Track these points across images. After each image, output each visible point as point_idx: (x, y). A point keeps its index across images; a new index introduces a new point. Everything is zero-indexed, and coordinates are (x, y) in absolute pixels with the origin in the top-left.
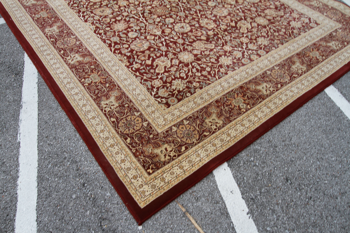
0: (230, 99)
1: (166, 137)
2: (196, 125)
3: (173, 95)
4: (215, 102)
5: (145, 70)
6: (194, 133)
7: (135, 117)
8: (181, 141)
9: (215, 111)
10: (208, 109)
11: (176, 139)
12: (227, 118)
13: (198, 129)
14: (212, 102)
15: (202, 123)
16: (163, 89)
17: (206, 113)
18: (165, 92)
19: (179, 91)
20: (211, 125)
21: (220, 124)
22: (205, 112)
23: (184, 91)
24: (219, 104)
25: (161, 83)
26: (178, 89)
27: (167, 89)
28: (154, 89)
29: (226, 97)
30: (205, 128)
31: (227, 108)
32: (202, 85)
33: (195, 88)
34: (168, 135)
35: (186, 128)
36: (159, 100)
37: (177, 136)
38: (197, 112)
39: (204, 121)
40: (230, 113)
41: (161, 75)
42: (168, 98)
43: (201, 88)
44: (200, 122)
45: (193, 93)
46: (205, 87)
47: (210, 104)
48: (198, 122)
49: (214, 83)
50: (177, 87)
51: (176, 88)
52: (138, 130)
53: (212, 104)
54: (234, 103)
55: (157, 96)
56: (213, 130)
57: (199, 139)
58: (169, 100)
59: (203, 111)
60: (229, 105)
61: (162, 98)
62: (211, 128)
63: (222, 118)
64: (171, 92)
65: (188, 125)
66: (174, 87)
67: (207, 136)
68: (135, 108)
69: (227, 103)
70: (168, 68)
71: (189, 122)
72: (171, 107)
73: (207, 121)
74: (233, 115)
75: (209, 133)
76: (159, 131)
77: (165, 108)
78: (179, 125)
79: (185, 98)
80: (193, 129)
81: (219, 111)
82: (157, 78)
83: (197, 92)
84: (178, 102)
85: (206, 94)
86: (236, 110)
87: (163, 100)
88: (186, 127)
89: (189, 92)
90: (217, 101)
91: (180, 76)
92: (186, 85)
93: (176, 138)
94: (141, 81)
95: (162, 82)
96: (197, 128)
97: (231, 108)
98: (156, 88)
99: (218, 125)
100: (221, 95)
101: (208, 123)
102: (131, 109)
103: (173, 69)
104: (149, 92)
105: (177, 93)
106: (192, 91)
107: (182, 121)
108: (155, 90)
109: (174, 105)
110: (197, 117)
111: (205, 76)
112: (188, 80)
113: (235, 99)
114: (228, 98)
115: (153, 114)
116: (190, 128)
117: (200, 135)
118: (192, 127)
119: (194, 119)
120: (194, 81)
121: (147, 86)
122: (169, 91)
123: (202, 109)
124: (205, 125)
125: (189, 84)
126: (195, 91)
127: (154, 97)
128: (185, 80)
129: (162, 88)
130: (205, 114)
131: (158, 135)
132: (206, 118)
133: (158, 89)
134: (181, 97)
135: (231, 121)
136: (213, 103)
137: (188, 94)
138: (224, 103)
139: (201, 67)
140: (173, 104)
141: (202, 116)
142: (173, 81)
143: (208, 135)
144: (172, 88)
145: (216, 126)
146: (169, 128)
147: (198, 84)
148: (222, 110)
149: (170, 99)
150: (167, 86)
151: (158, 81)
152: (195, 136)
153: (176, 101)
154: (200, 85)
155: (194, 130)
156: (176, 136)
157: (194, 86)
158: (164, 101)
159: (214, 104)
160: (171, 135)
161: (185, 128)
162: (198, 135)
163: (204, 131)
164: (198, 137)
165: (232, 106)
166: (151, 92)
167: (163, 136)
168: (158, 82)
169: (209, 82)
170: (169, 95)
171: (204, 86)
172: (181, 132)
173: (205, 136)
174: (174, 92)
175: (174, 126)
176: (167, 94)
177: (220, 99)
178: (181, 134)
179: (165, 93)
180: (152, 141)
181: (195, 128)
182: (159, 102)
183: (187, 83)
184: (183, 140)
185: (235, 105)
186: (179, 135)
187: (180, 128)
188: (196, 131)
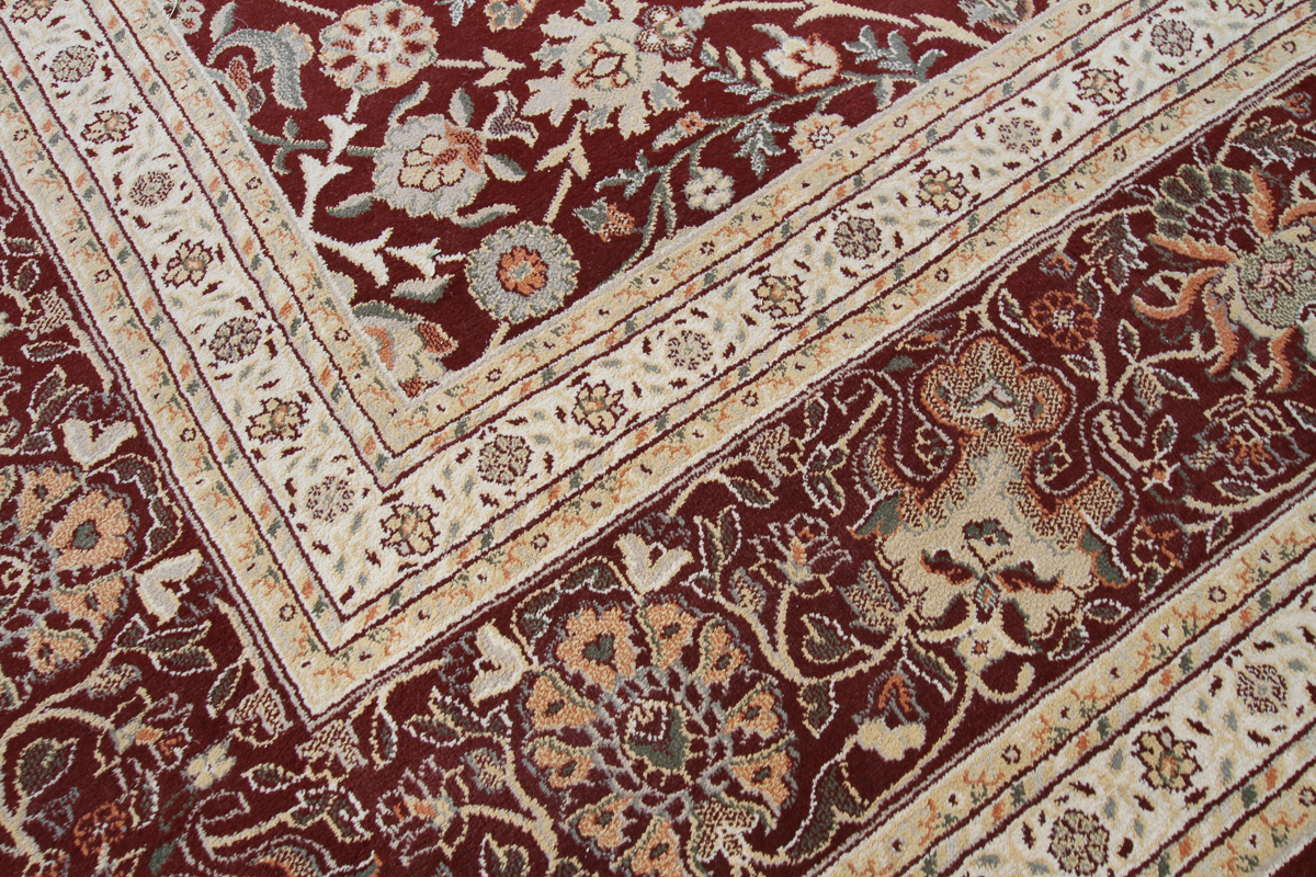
0: (1184, 245)
1: (390, 777)
2: (768, 618)
3: (530, 197)
4: (1009, 284)
6: (731, 722)
7: (59, 484)
8: (567, 845)
9: (1006, 417)
10: (929, 392)
11: (503, 815)
12: (1149, 505)
13: (792, 672)
14: (972, 298)
15: (846, 576)
16: (435, 123)
17: (898, 432)
18: (446, 157)
19: (608, 149)
20: (956, 613)
21: (1062, 601)
22: (889, 430)
23: (664, 139)
24: (1062, 319)
25: (415, 48)
27: (476, 122)
28: (331, 121)
29: (1143, 224)
30: (878, 656)
31: (1143, 369)
32: (870, 68)
33: (791, 106)
34: (411, 752)
35: (643, 659)
36: (364, 254)
37: (521, 773)
38: (794, 419)
39: (865, 550)
40: (1186, 445)
42: (470, 239)
43: (857, 108)
44: (820, 567)
45: (758, 167)
46: (902, 89)
47: (944, 320)
48: (797, 571)
49: (1015, 33)
50: (589, 95)
51: (580, 105)
52: (69, 675)
53: (973, 320)
54: (1238, 309)
55: (354, 202)
56: (974, 682)
57: (790, 817)
58: (482, 264)
59: (856, 410)
60: (1176, 331)
61: (411, 230)
62: (947, 650)
63: (1093, 507)
64: (509, 150)
65: (668, 613)
66: (550, 98)
67: (897, 769)
68: (80, 369)
69: (1157, 298)
71: (679, 558)
72: (496, 353)
73: (902, 546)
74: (1219, 469)
75: (915, 734)
76: (319, 693)
77: (431, 369)
78: (569, 605)
79: (661, 233)
80: (721, 663)
81: (1047, 419)
83: (811, 159)
84: (588, 282)
85: (907, 181)
86: (1260, 392)
87: (420, 255)
88: (639, 639)
89: (722, 154)
90: (1032, 281)
92: (684, 73)
93: (505, 800)
94: (207, 18)
95: (428, 35)
96: (781, 660)
97: (1191, 370)
98: (352, 107)
99: (1037, 610)
100: (1091, 188)
101: (914, 577)
102: (32, 373)
104: (266, 152)
105: (582, 167)
106: (756, 138)
107: (606, 546)
108: (342, 131)
109: (531, 323)
110: (792, 497)
113: (1247, 244)
114: (1160, 237)
115: (273, 449)
116: (690, 657)
117: (809, 755)
118: (715, 641)
119: (755, 522)
121: (265, 78)
122: (495, 148)
123: (850, 386)
124: (874, 615)
125: (724, 62)
126: (782, 140)
127: (322, 223)
128: (687, 12)
129: (422, 110)
130: (890, 460)
131: (285, 750)
132: (889, 512)
133: (376, 114)
134: (622, 224)
135: (1197, 556)
136: (981, 308)
137: (711, 188)
138: (1118, 307)
140: (525, 310)
141: (844, 477)
142: (555, 25)
143: (912, 756)
144: (533, 108)
145: (1014, 623)
146: (436, 653)
147: (825, 54)
148: (1088, 389)
149: (500, 241)
150: (485, 82)
151: (394, 19)
152: (741, 769)
153: (563, 265)
154: (847, 61)
155: (740, 686)
156: (504, 775)
157: (784, 85)
158: (428, 268)
159: (993, 312)
160: (449, 758)
161: (626, 651)
162: (779, 762)
163: (856, 698)
164: (775, 794)
165: (1208, 342)
166: (292, 161)
167: (352, 759)
168: (385, 30)
169: (949, 29)
170: (493, 191)
171: (887, 84)
172: (579, 714)
173: (873, 773)
174: (552, 158)
175: (501, 614)
176: (475, 181)
177: (1076, 246)
178: (575, 737)
179: (452, 170)
180: (210, 843)
181: (760, 662)
182: (366, 289)
183: (695, 54)
184: (589, 828)
185: (1244, 334)
186: (547, 755)
187: (570, 652)
188: (761, 698)
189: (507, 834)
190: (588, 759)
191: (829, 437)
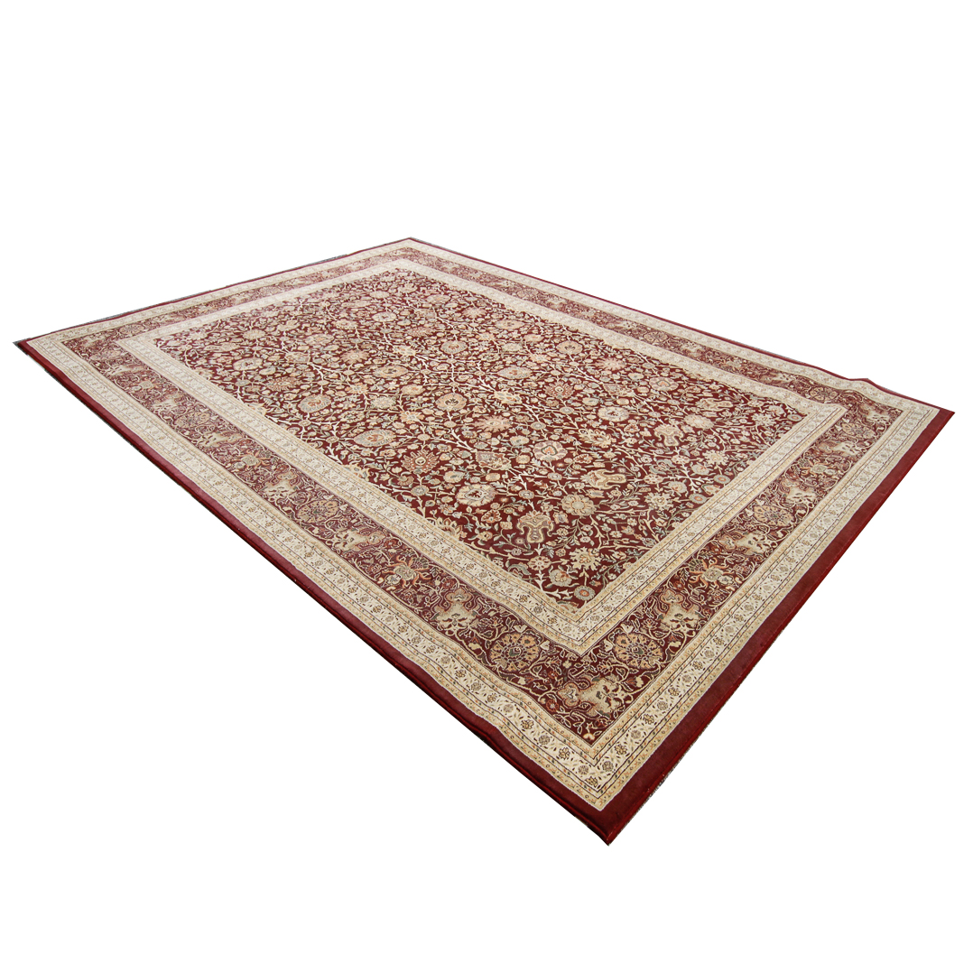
0: (695, 572)
1: (597, 663)
2: (648, 633)
3: (581, 581)
4: (669, 581)
5: (505, 541)
6: (649, 647)
7: (518, 637)
8: (630, 667)
9: (675, 601)
10: (661, 599)
11: (618, 665)
13: (655, 639)
14: (664, 583)
15: (659, 625)
16: (556, 571)
17: (659, 605)
18: (563, 576)
19: (591, 572)
20: (678, 626)
21: (695, 622)
23: (601, 570)
24: (679, 586)
25: (547, 562)
26: (587, 568)
27: (565, 571)
28: (538, 574)
29: (687, 570)
30: (668, 634)
31: (694, 590)
32: (632, 555)
33: (621, 562)
34: (599, 660)
35: (631, 642)
36: (555, 594)
37: (617, 659)
38: (642, 605)
39: (660, 622)
40: (706, 598)
41: (541, 547)
42: (573, 589)
43: (632, 561)
44: (654, 625)
45: (619, 572)
46: (639, 557)
47: (661, 587)
48: (650, 626)
49: (654, 548)
50: (584, 564)
51: (583, 566)
52: (535, 660)
53: (666, 587)
54: (706, 579)
55: (549, 585)
56: (686, 635)
57: (664, 657)
58: (577, 593)
59: (651, 602)
60: (697, 584)
61: (561, 589)
62: (680, 631)
63: (695, 609)
64: (573, 574)
65: (633, 635)
66: (577, 565)
67: (677, 649)
68: (512, 617)
69: (693, 580)
70: (551, 532)
71: (631, 627)
72: (586, 605)
73: (666, 620)
74: (713, 600)
75: (679, 643)
76: (580, 651)
77: (575, 609)
78: (616, 636)
79: (606, 584)
81: (681, 599)
82: (536, 554)
83: (627, 570)
84: (596, 593)
86: (715, 589)
87: (565, 593)
88: (629, 639)
89: (612, 571)
90: (673, 580)
91: (581, 543)
92: (599, 559)
93: (616, 663)
94: (504, 564)
95: (548, 560)
96: (652, 637)
97: (702, 588)
99: (692, 624)
100: (678, 565)
101: (669, 623)
102: (504, 620)
103: (563, 532)
104: (529, 582)
105: (588, 575)
106: (616, 567)
107: (619, 626)
108: (540, 576)
109: (590, 600)
110: (646, 616)
111: (632, 537)
112: (599, 548)
113: (705, 570)
114: (691, 571)
116: (638, 641)
117: (663, 649)
118: (641, 638)
119: (641, 621)
120: (613, 549)
121: (521, 572)
122: (570, 574)
123: (650, 599)
124: (665, 629)
125: (605, 557)
126: (621, 567)
127: (544, 589)
129: (554, 569)
130: (659, 610)
131: (579, 661)
132: (662, 616)
133: (545, 572)
134: (599, 584)
135: (714, 613)
136: (666, 585)
137: (612, 576)
138: (687, 582)
139: (617, 520)
140: (588, 599)
141: (653, 613)
142: (571, 554)
143: (680, 646)
144: (574, 567)
145: (688, 626)
146: (597, 644)
147: (623, 554)
148: (687, 594)
149: (578, 590)
150: (563, 564)
151: (540, 559)
152: (654, 653)
153: (592, 592)
154: (627, 554)
155: (648, 643)
156: (615, 660)
157: (618, 559)
158: (567, 594)
160: (606, 660)
161: (628, 642)
162: (659, 651)
163: (667, 640)
164: (660, 655)
165: (703, 584)
166: (534, 581)
167: (591, 662)
169: (642, 547)
170: (573, 581)
171: (636, 557)
172: (624, 650)
174: (582, 575)
175: (606, 638)
176: (570, 580)
177: (678, 574)
178: (624, 654)
179: (564, 578)
180: (573, 676)
181: (649, 638)
182: (558, 599)
183: (600, 555)
184: (632, 665)
185: (709, 582)
186: (621, 656)
187: (619, 642)
188: (651, 643)
189: (619, 668)
190: (628, 656)
191: (649, 607)
